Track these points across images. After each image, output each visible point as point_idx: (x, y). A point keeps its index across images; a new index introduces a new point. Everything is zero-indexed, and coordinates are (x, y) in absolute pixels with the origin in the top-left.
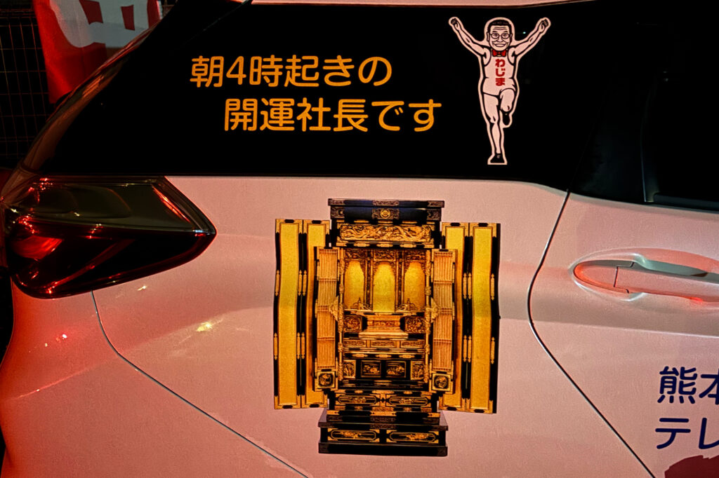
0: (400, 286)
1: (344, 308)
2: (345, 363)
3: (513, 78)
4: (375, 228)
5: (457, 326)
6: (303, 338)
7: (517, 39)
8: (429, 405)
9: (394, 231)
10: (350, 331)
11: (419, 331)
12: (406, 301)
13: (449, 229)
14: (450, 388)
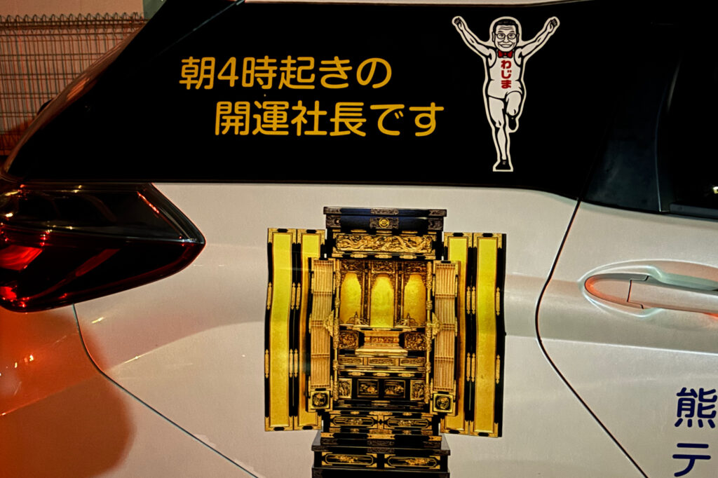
0: (399, 299)
1: (339, 323)
2: (340, 382)
3: (519, 80)
4: (373, 238)
5: (460, 343)
6: (296, 355)
7: (524, 39)
8: (430, 428)
9: (393, 241)
10: (346, 347)
11: (420, 348)
12: (405, 316)
13: (451, 240)
14: (453, 410)
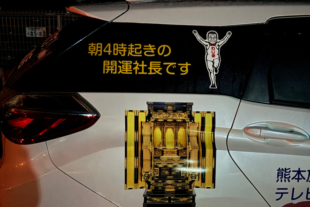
0: (176, 137)
1: (154, 147)
2: (155, 169)
3: (218, 54)
4: (166, 113)
5: (200, 153)
6: (137, 159)
8: (189, 186)
10: (157, 156)
11: (185, 156)
12: (179, 143)
13: (195, 114)
14: (197, 179)
